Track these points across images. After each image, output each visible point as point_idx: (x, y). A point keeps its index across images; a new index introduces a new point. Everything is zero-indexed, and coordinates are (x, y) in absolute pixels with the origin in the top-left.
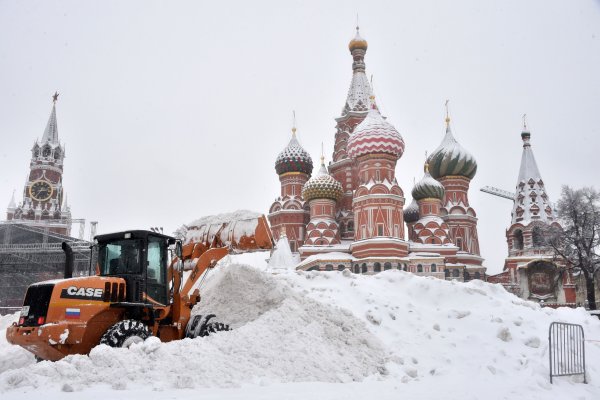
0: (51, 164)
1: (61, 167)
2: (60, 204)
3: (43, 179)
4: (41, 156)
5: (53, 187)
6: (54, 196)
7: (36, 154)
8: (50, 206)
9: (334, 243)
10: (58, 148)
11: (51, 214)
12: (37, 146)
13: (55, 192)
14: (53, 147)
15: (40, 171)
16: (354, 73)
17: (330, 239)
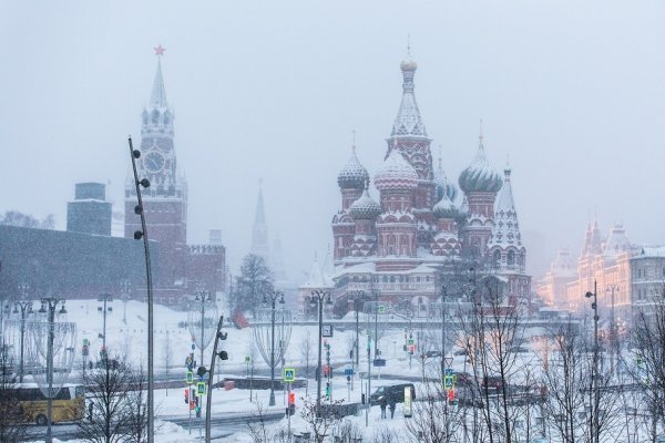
0: (162, 131)
1: (172, 133)
2: (174, 174)
3: (155, 149)
4: (150, 124)
5: (166, 157)
6: (167, 167)
7: (146, 121)
8: (164, 179)
9: (368, 255)
10: (167, 112)
11: (166, 188)
12: (145, 112)
13: (168, 161)
14: (162, 111)
15: (151, 140)
16: (404, 92)
17: (365, 252)
